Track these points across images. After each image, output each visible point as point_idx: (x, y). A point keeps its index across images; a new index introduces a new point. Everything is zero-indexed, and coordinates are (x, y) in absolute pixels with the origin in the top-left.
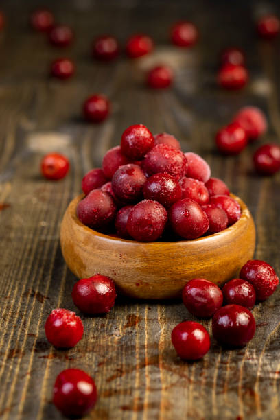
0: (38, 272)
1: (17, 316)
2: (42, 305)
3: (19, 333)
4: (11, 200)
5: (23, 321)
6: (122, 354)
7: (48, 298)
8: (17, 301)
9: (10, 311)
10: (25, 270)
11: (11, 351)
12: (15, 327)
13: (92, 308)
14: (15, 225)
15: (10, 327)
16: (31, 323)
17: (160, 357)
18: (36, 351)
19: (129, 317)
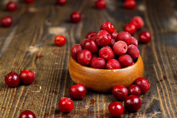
0: (55, 82)
1: (47, 100)
2: (57, 96)
3: (48, 107)
4: (43, 54)
5: (49, 102)
6: (89, 115)
7: (59, 93)
8: (47, 94)
9: (44, 98)
10: (50, 82)
11: (45, 114)
12: (46, 105)
13: (77, 97)
14: (45, 64)
15: (44, 105)
16: (53, 103)
17: (104, 116)
18: (55, 114)
19: (91, 100)
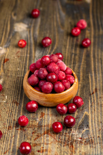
0: (17, 91)
1: (10, 112)
2: (18, 107)
3: (11, 119)
4: (9, 58)
5: (12, 114)
6: (39, 129)
7: (19, 104)
8: (10, 105)
9: (9, 109)
10: (13, 91)
11: (9, 127)
12: (10, 116)
14: (10, 70)
15: (8, 116)
16: (14, 115)
17: (49, 130)
18: (16, 127)
19: (41, 113)
